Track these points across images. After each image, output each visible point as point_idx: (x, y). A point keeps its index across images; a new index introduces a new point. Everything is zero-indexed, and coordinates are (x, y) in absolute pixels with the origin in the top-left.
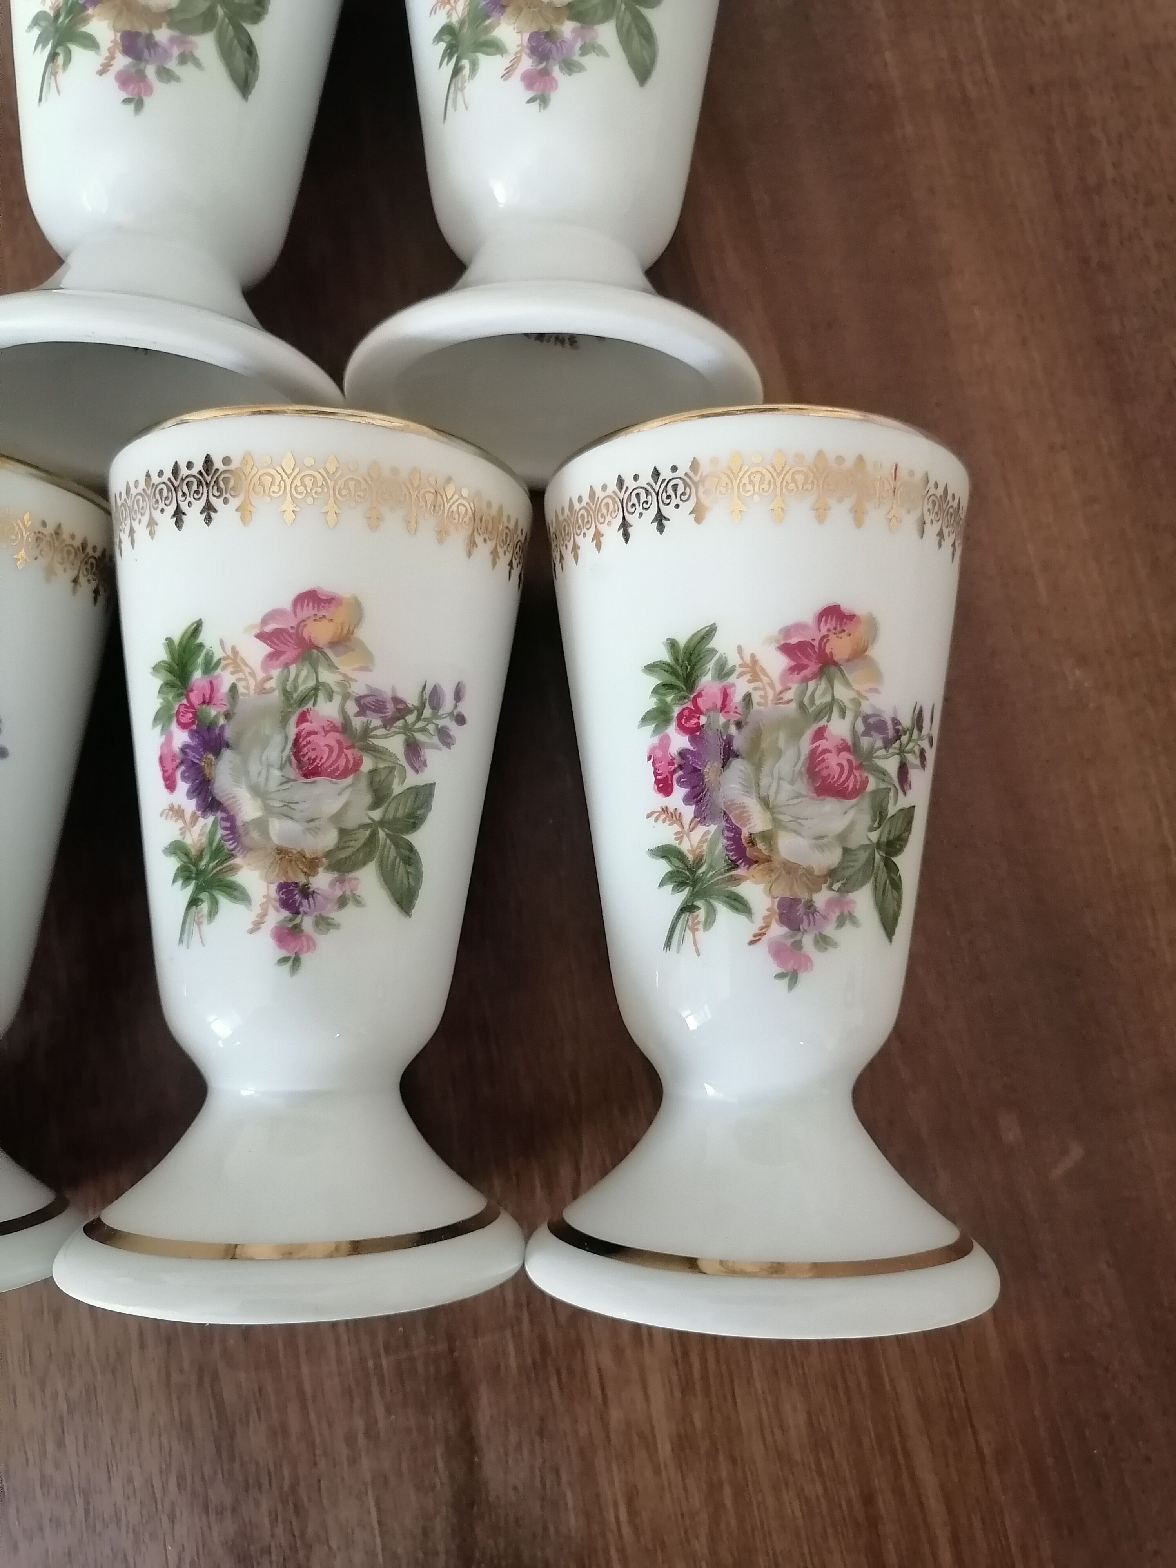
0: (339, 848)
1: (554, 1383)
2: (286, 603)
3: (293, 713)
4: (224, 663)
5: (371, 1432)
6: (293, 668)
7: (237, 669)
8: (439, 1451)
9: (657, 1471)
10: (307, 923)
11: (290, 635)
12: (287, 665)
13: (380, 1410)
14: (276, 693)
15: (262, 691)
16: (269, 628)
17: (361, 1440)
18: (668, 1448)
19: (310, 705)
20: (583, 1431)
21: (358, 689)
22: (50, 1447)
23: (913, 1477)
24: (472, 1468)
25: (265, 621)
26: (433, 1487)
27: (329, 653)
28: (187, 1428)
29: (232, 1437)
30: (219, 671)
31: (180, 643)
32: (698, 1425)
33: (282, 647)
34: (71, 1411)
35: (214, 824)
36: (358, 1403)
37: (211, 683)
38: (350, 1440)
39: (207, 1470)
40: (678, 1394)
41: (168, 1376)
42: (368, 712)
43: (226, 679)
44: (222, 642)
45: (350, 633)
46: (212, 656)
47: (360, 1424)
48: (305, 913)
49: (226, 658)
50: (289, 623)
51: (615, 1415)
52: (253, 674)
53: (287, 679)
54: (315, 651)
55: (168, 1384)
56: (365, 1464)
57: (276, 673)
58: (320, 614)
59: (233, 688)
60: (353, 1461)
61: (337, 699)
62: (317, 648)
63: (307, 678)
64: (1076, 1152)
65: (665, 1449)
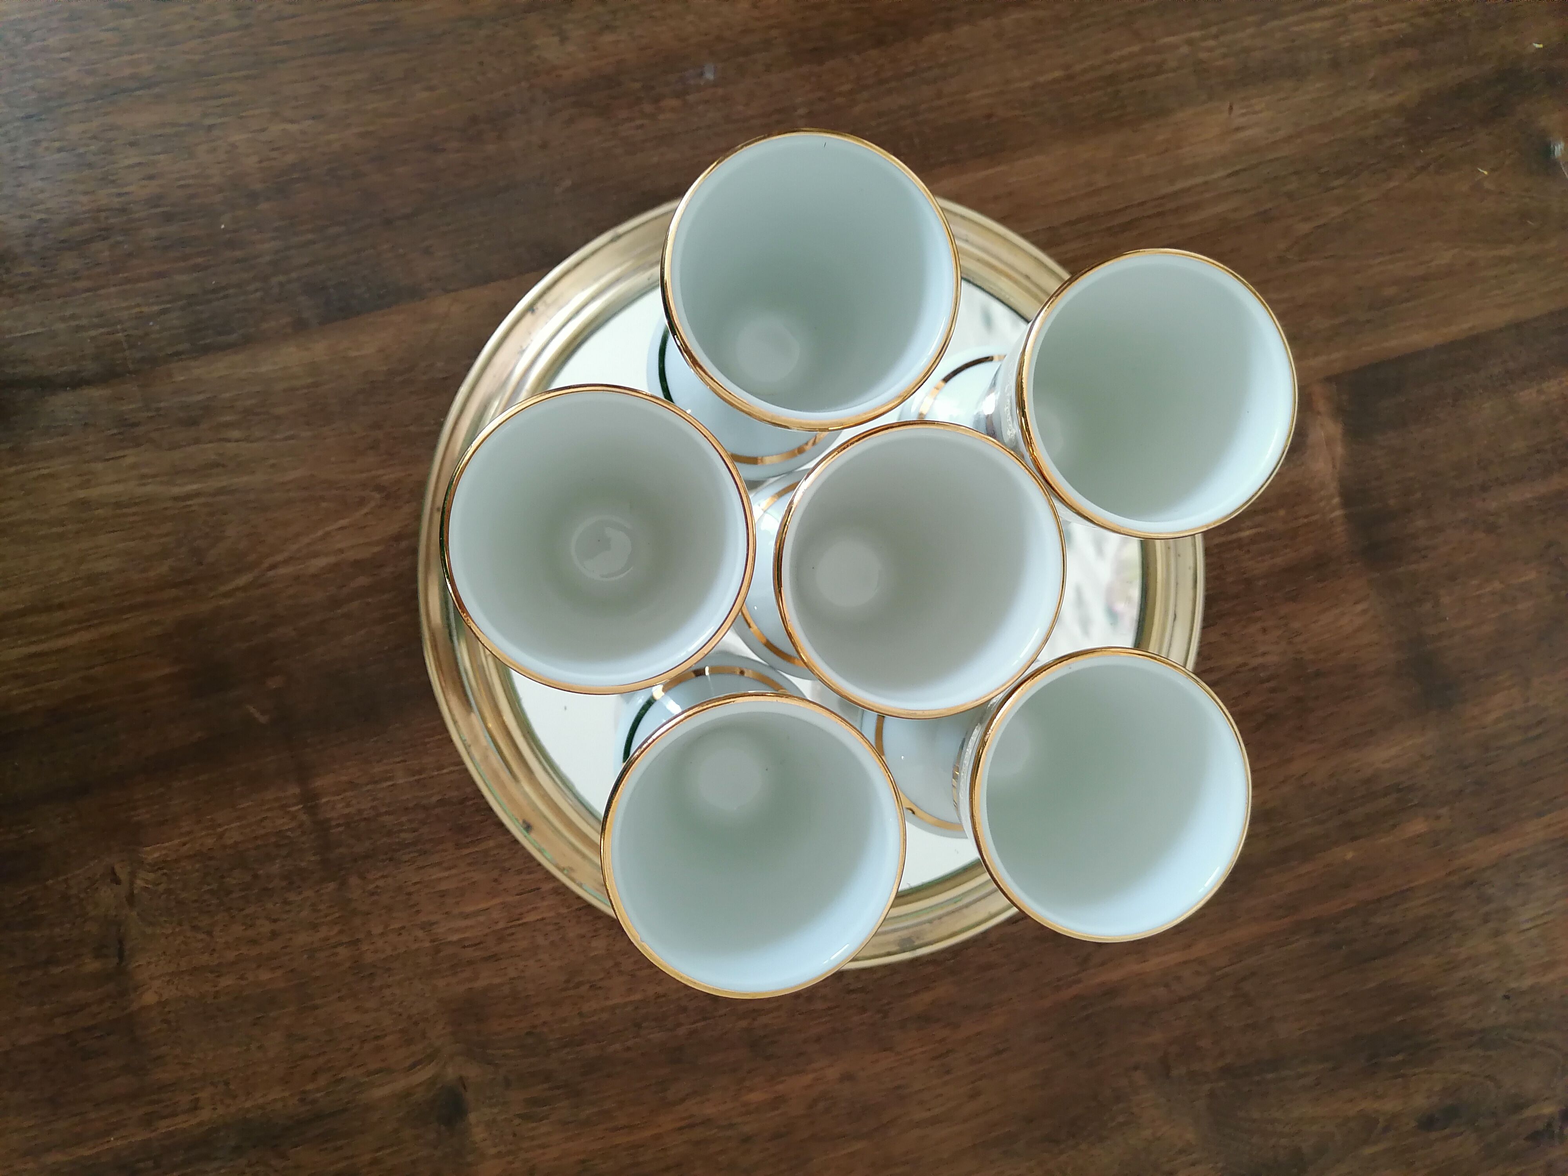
1: (115, 431)
5: (79, 329)
8: (74, 367)
9: (70, 489)
13: (93, 333)
17: (74, 323)
18: (82, 496)
20: (89, 448)
22: (57, 144)
23: (76, 631)
24: (64, 386)
26: (51, 364)
28: (73, 223)
29: (70, 249)
32: (96, 512)
34: (80, 155)
36: (95, 320)
38: (73, 317)
39: (51, 236)
40: (113, 500)
41: (104, 211)
47: (84, 322)
51: (99, 466)
55: (99, 210)
56: (61, 326)
60: (63, 319)
64: (263, 719)
65: (82, 494)
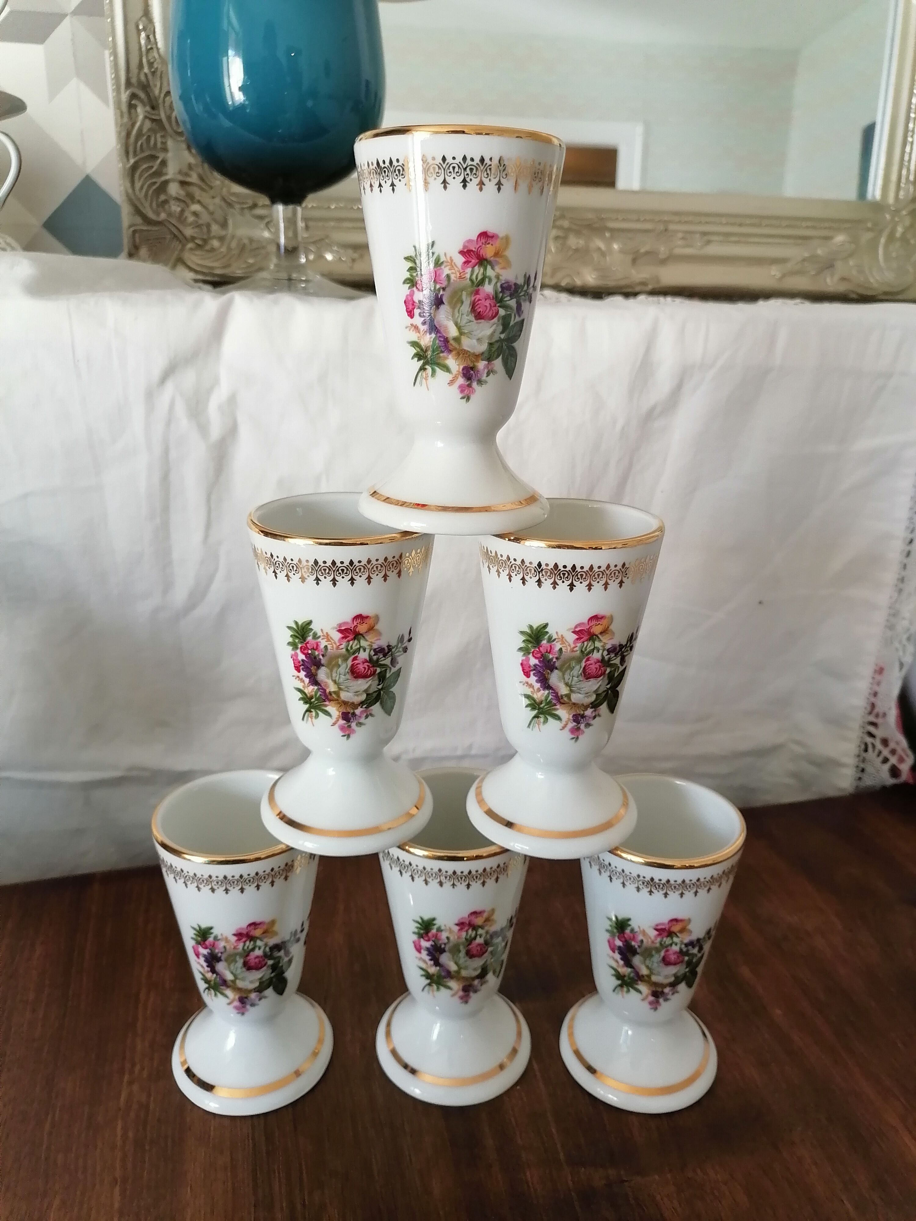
0: (595, 701)
2: (585, 620)
3: (584, 658)
4: (557, 640)
6: (586, 643)
7: (563, 643)
10: (582, 726)
11: (585, 631)
12: (583, 642)
14: (578, 652)
15: (573, 651)
16: (577, 630)
19: (591, 655)
21: (608, 646)
25: (576, 627)
27: (600, 636)
30: (555, 642)
31: (537, 629)
33: (582, 636)
35: (548, 694)
37: (551, 646)
42: (611, 653)
43: (557, 646)
44: (557, 633)
45: (608, 627)
46: (552, 637)
48: (582, 723)
49: (557, 639)
50: (586, 627)
52: (569, 645)
53: (583, 647)
54: (594, 636)
57: (579, 645)
58: (598, 623)
59: (561, 649)
61: (601, 651)
62: (595, 635)
63: (590, 646)
